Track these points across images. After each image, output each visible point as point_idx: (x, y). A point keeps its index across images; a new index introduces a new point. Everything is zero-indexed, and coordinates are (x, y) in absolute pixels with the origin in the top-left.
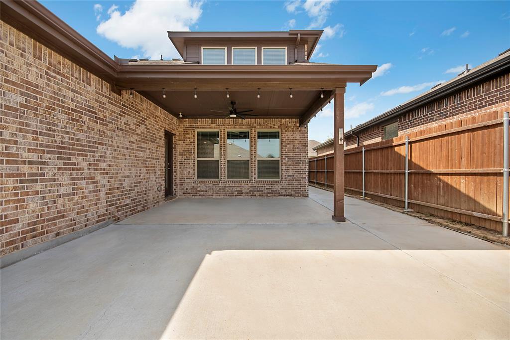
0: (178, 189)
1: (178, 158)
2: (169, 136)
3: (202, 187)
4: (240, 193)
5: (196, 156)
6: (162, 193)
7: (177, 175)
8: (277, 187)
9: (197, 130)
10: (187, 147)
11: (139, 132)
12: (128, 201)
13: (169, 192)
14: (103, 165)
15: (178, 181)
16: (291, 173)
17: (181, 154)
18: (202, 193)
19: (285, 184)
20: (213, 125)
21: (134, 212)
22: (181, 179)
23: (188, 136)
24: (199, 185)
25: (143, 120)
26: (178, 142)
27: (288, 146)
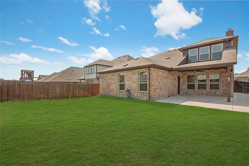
0: (181, 92)
1: (181, 83)
2: (179, 77)
3: (189, 92)
4: (203, 94)
5: (187, 83)
6: (177, 92)
7: (181, 88)
8: (218, 93)
9: (187, 75)
10: (184, 80)
11: (173, 79)
12: (171, 93)
13: (179, 93)
14: (168, 86)
15: (181, 90)
16: (224, 88)
17: (182, 82)
18: (189, 93)
19: (222, 92)
20: (193, 73)
21: (172, 96)
22: (182, 89)
23: (184, 77)
24: (188, 91)
25: (173, 76)
26: (181, 79)
27: (223, 79)
